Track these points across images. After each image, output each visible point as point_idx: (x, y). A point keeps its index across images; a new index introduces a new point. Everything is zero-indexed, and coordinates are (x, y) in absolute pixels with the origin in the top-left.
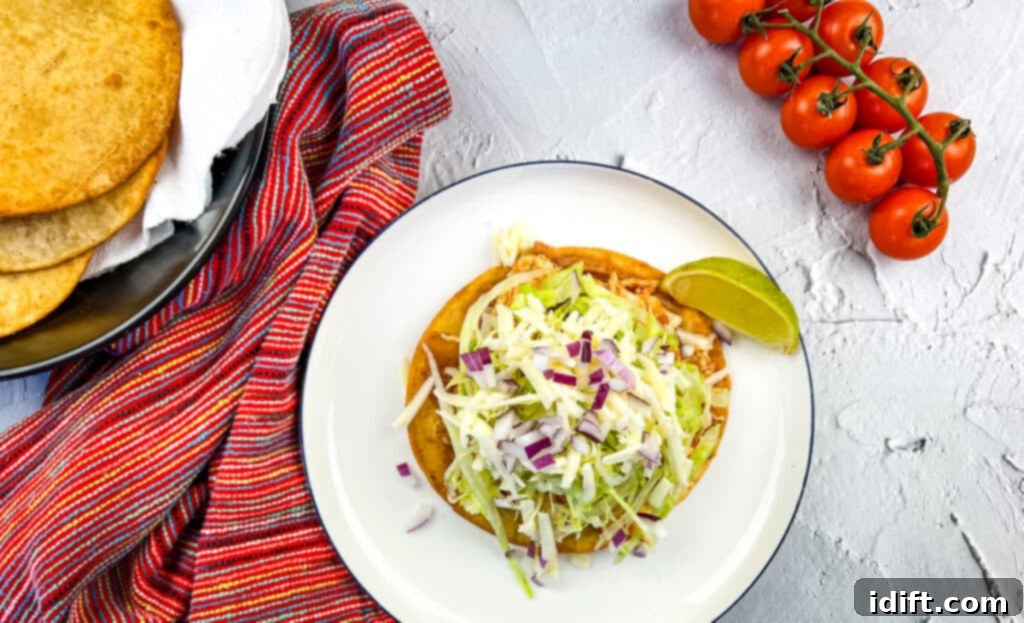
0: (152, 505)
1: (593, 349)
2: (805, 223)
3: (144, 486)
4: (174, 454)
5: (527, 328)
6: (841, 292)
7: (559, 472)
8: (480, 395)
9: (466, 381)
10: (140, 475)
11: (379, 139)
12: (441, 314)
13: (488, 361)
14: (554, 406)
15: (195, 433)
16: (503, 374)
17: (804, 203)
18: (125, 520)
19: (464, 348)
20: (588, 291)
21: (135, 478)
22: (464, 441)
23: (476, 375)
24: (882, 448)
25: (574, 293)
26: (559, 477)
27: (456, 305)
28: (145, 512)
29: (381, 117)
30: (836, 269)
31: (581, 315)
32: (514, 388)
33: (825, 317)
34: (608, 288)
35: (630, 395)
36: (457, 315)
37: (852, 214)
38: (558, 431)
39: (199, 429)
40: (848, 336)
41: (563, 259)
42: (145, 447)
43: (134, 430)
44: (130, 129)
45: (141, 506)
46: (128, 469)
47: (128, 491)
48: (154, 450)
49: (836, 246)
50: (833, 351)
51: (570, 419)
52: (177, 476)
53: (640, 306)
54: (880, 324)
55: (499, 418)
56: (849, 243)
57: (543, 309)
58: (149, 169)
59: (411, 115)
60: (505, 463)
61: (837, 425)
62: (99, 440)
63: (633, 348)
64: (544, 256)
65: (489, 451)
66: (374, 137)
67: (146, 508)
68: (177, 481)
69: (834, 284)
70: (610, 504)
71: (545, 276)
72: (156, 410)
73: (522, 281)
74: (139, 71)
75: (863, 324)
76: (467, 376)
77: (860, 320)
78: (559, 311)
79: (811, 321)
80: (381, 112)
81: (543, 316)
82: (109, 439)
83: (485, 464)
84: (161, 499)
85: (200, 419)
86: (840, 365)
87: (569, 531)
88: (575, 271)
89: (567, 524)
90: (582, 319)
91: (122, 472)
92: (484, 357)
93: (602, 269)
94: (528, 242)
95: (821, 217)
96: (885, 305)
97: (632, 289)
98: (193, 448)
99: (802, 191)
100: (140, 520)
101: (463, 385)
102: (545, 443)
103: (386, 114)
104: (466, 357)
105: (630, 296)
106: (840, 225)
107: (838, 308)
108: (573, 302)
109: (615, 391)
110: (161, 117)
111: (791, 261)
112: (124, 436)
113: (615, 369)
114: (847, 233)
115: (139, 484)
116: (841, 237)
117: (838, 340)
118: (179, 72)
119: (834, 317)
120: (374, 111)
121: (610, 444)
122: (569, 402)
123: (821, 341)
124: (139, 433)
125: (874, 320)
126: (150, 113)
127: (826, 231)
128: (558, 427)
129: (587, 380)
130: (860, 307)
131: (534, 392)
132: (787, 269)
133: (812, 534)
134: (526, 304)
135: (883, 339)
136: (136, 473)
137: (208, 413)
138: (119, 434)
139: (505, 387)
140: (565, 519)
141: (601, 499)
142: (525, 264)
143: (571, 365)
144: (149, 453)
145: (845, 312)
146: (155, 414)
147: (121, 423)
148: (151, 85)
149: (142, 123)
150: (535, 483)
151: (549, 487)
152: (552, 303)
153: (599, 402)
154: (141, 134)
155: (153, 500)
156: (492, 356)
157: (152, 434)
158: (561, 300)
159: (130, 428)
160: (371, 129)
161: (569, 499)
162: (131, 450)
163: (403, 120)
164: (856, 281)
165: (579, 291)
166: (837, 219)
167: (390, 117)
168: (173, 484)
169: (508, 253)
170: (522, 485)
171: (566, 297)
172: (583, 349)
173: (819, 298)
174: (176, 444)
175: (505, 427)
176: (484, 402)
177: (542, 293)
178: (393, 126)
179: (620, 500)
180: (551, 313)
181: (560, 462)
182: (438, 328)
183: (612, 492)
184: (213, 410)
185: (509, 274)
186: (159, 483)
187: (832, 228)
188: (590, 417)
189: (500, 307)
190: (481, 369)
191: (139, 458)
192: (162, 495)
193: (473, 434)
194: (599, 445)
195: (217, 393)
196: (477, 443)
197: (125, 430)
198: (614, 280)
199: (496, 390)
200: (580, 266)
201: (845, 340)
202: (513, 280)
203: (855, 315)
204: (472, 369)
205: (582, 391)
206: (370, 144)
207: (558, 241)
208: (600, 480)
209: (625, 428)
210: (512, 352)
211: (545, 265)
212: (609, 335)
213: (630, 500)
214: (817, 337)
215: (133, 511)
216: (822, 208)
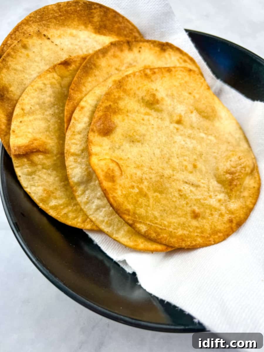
44: (175, 231)
58: (159, 247)
74: (206, 224)
110: (189, 243)
118: (216, 243)
126: (188, 237)
148: (202, 232)
149: (181, 236)
154: (175, 237)
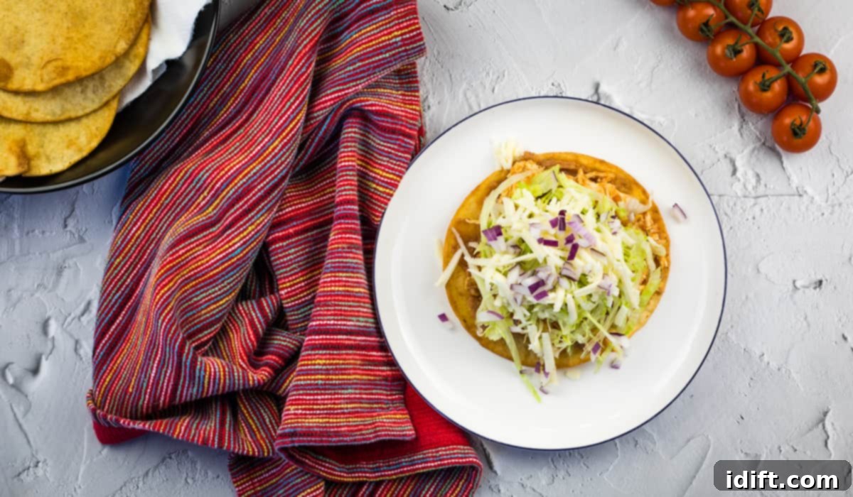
0: (208, 293)
1: (566, 221)
2: (730, 127)
3: (203, 281)
4: (221, 262)
5: (524, 211)
6: (758, 175)
7: (551, 302)
8: (496, 257)
9: (486, 248)
10: (200, 274)
11: (375, 68)
12: (463, 206)
13: (500, 234)
14: (545, 260)
15: (233, 248)
16: (511, 242)
17: (729, 113)
18: (192, 301)
19: (484, 226)
20: (563, 184)
21: (198, 275)
22: (488, 287)
23: (493, 243)
24: (791, 287)
25: (554, 186)
26: (551, 306)
27: (473, 200)
28: (204, 298)
29: (378, 55)
30: (753, 160)
31: (558, 200)
32: (518, 250)
33: (747, 194)
34: (577, 181)
35: (593, 250)
36: (473, 206)
37: (764, 120)
38: (549, 275)
39: (236, 246)
40: (764, 207)
41: (545, 162)
42: (204, 256)
43: (197, 246)
45: (202, 293)
46: (193, 270)
47: (194, 283)
48: (208, 259)
49: (754, 143)
50: (754, 218)
51: (556, 267)
52: (223, 276)
53: (600, 191)
54: (787, 198)
55: (510, 270)
56: (763, 140)
57: (533, 199)
59: (398, 56)
60: (516, 300)
61: (758, 271)
62: (177, 252)
63: (594, 219)
64: (531, 161)
65: (505, 293)
66: (372, 66)
67: (204, 295)
68: (223, 279)
69: (753, 169)
70: (589, 324)
71: (533, 175)
72: (210, 233)
73: (518, 179)
75: (775, 198)
76: (487, 245)
77: (773, 196)
78: (544, 199)
79: (738, 197)
80: (379, 52)
81: (534, 203)
82: (183, 251)
83: (503, 303)
84: (213, 290)
85: (237, 240)
86: (759, 228)
87: (563, 346)
88: (554, 172)
89: (560, 342)
90: (559, 203)
91: (190, 271)
92: (497, 231)
93: (572, 167)
94: (519, 152)
95: (742, 123)
96: (790, 185)
97: (594, 180)
98: (232, 258)
99: (728, 105)
100: (201, 302)
101: (485, 251)
102: (541, 283)
103: (381, 53)
104: (485, 232)
105: (593, 185)
106: (756, 128)
107: (756, 187)
108: (553, 192)
109: (582, 247)
111: (721, 154)
112: (191, 249)
113: (582, 233)
114: (761, 134)
115: (200, 280)
116: (757, 137)
117: (757, 209)
119: (753, 194)
120: (374, 50)
121: (582, 282)
122: (554, 257)
123: (744, 211)
124: (200, 248)
125: (782, 195)
127: (746, 133)
128: (549, 273)
129: (564, 241)
130: (772, 186)
131: (531, 252)
132: (719, 160)
133: (742, 351)
134: (522, 195)
135: (789, 208)
136: (198, 272)
137: (242, 236)
138: (189, 248)
139: (512, 250)
140: (559, 339)
141: (582, 322)
142: (519, 167)
143: (552, 233)
144: (205, 260)
145: (761, 190)
146: (210, 236)
147: (189, 241)
150: (536, 313)
151: (546, 315)
152: (540, 193)
153: (572, 256)
155: (208, 290)
156: (503, 231)
157: (208, 249)
158: (545, 191)
159: (194, 245)
160: (370, 60)
161: (561, 323)
162: (195, 258)
163: (392, 59)
164: (768, 167)
165: (557, 184)
166: (753, 124)
167: (384, 56)
168: (220, 281)
169: (507, 161)
170: (528, 314)
171: (548, 189)
172: (560, 222)
173: (742, 180)
174: (221, 256)
175: (514, 275)
176: (499, 261)
177: (533, 187)
178: (385, 61)
179: (595, 321)
180: (539, 201)
181: (551, 295)
182: (461, 216)
183: (589, 315)
184: (245, 233)
185: (508, 176)
186: (212, 280)
187: (750, 130)
188: (567, 266)
189: (505, 199)
190: (495, 239)
191: (199, 263)
192: (214, 287)
193: (494, 282)
194: (576, 283)
195: (247, 222)
196: (497, 287)
197: (192, 246)
198: (581, 174)
199: (506, 253)
200: (557, 168)
201: (762, 210)
202: (512, 180)
203: (767, 193)
204: (490, 240)
205: (563, 250)
206: (368, 70)
207: (540, 150)
208: (579, 307)
209: (590, 271)
210: (516, 226)
211: (532, 166)
212: (578, 212)
213: (602, 321)
214: (742, 208)
215: (197, 296)
216: (742, 116)
